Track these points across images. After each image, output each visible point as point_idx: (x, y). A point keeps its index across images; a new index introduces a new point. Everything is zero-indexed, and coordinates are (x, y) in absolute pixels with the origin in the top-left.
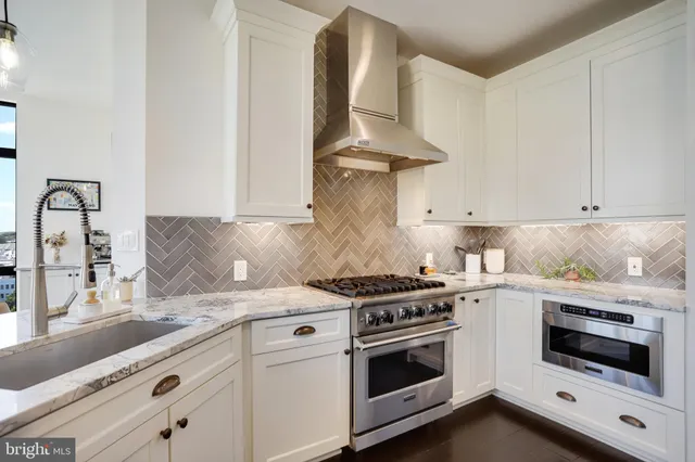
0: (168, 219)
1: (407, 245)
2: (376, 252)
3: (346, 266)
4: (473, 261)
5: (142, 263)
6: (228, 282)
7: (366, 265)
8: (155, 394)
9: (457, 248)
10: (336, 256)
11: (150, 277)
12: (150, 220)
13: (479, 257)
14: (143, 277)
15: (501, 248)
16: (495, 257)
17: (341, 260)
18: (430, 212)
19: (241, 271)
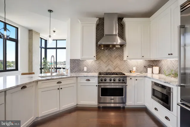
0: (73, 60)
1: (127, 65)
2: (117, 66)
3: (109, 69)
4: (149, 70)
5: (69, 67)
6: (82, 71)
7: (114, 69)
8: (57, 83)
9: (145, 66)
10: (106, 67)
11: (71, 69)
12: (70, 60)
13: (151, 69)
14: (69, 69)
15: (158, 66)
16: (156, 69)
17: (107, 68)
18: (128, 57)
19: (85, 69)
